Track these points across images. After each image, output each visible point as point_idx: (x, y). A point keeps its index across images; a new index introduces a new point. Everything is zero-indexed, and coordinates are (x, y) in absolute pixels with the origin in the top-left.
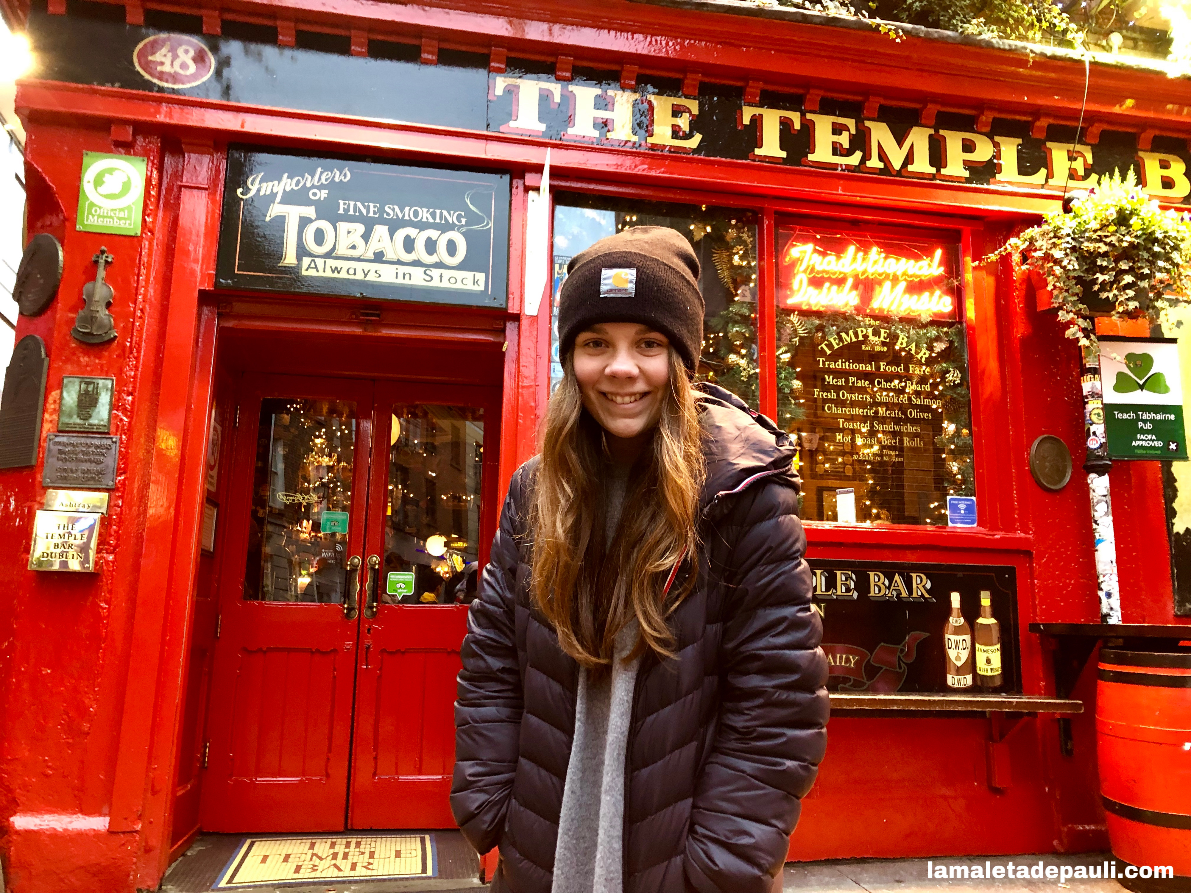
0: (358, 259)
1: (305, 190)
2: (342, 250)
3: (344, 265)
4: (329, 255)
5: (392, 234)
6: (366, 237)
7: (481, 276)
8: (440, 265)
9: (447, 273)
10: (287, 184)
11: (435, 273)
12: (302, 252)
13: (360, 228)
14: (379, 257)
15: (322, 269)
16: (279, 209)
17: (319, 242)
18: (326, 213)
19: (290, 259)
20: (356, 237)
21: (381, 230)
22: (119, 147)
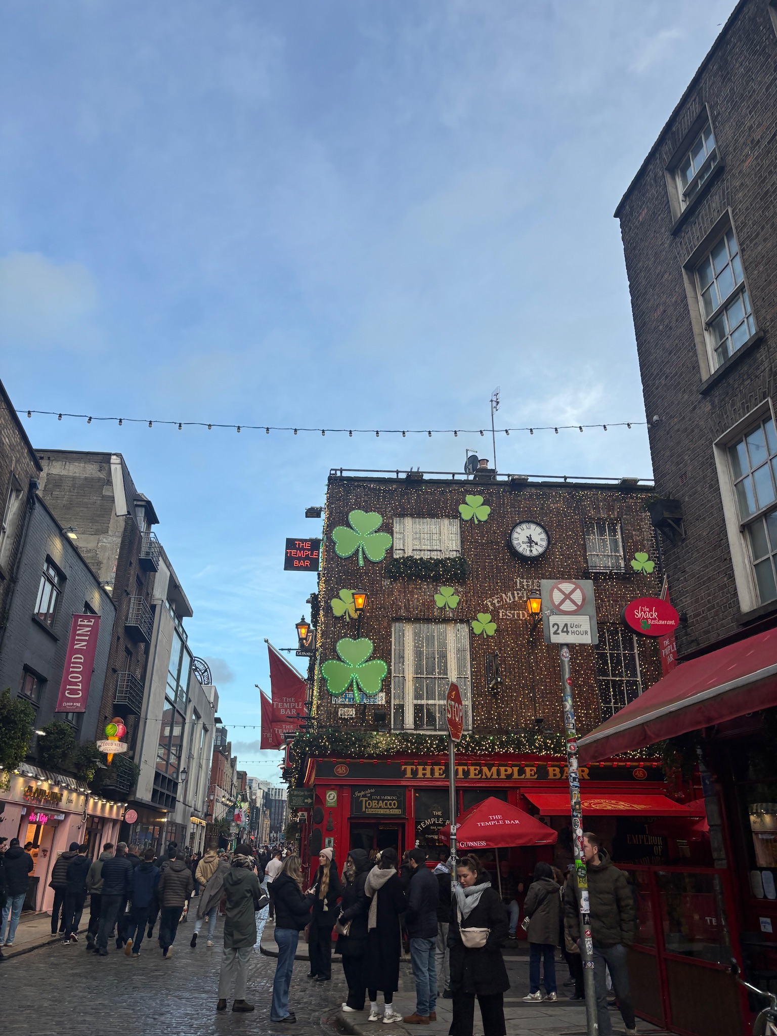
0: (376, 809)
1: (367, 794)
2: (374, 807)
3: (374, 810)
4: (371, 808)
5: (383, 802)
7: (400, 810)
8: (392, 808)
9: (394, 810)
10: (363, 793)
11: (391, 810)
13: (377, 802)
14: (380, 808)
15: (369, 811)
16: (361, 799)
17: (369, 805)
18: (370, 799)
19: (364, 809)
20: (376, 804)
21: (381, 802)
22: (333, 789)
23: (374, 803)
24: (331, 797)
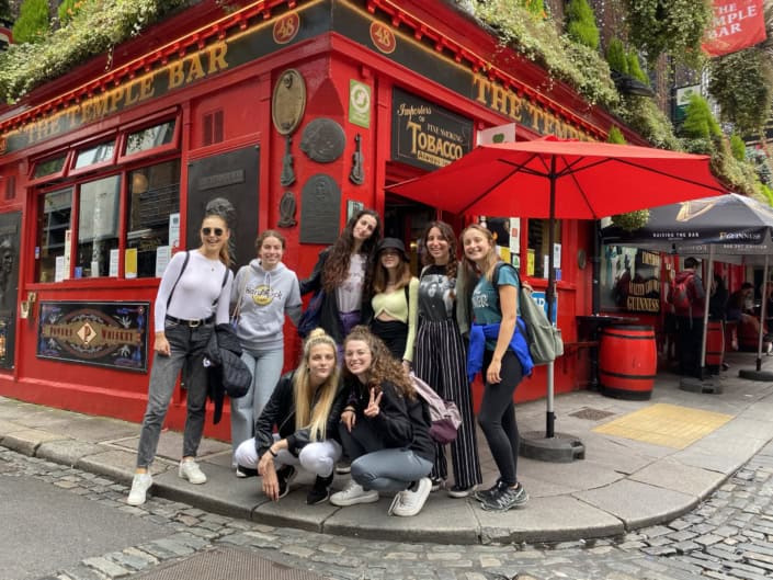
0: (433, 154)
1: (418, 115)
2: (429, 149)
3: (430, 156)
4: (425, 151)
5: (443, 142)
6: (436, 143)
10: (411, 111)
12: (418, 148)
13: (434, 139)
14: (439, 155)
15: (423, 157)
16: (410, 124)
17: (423, 143)
18: (424, 129)
19: (414, 150)
20: (433, 144)
21: (440, 140)
22: (362, 78)
23: (430, 141)
24: (360, 99)
